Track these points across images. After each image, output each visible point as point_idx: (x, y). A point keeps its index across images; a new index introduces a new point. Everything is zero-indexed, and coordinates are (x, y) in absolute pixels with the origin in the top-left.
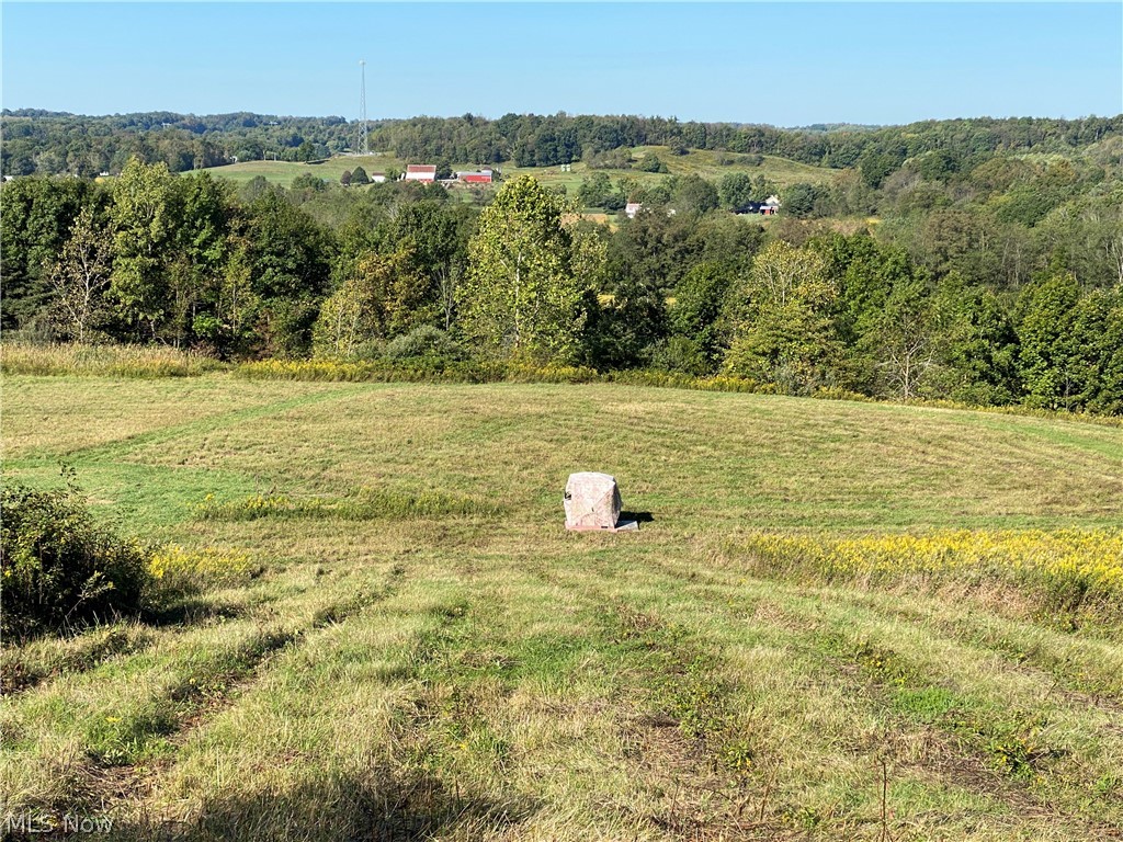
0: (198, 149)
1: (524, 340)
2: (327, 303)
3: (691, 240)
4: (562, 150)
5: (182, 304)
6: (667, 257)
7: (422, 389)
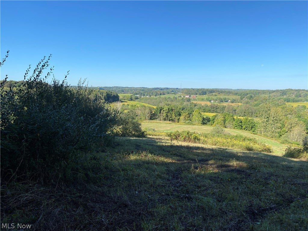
0: (162, 93)
1: (197, 122)
2: (181, 117)
3: (217, 107)
4: (204, 93)
5: (169, 117)
6: (214, 109)
7: (189, 126)
